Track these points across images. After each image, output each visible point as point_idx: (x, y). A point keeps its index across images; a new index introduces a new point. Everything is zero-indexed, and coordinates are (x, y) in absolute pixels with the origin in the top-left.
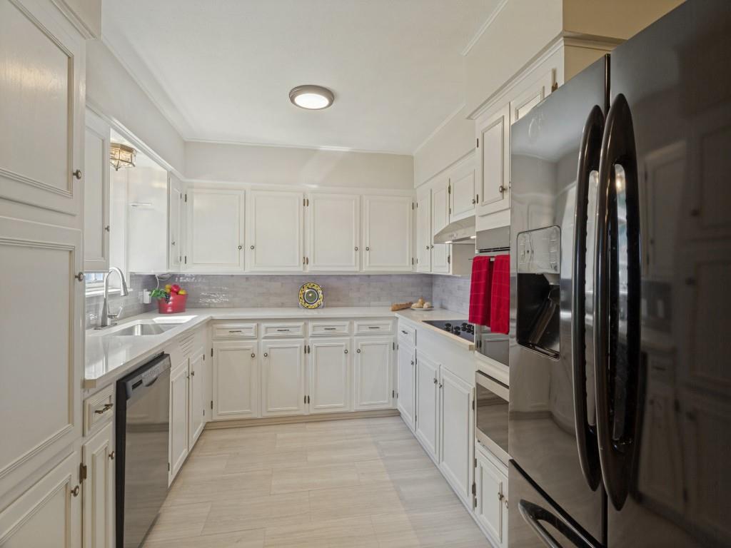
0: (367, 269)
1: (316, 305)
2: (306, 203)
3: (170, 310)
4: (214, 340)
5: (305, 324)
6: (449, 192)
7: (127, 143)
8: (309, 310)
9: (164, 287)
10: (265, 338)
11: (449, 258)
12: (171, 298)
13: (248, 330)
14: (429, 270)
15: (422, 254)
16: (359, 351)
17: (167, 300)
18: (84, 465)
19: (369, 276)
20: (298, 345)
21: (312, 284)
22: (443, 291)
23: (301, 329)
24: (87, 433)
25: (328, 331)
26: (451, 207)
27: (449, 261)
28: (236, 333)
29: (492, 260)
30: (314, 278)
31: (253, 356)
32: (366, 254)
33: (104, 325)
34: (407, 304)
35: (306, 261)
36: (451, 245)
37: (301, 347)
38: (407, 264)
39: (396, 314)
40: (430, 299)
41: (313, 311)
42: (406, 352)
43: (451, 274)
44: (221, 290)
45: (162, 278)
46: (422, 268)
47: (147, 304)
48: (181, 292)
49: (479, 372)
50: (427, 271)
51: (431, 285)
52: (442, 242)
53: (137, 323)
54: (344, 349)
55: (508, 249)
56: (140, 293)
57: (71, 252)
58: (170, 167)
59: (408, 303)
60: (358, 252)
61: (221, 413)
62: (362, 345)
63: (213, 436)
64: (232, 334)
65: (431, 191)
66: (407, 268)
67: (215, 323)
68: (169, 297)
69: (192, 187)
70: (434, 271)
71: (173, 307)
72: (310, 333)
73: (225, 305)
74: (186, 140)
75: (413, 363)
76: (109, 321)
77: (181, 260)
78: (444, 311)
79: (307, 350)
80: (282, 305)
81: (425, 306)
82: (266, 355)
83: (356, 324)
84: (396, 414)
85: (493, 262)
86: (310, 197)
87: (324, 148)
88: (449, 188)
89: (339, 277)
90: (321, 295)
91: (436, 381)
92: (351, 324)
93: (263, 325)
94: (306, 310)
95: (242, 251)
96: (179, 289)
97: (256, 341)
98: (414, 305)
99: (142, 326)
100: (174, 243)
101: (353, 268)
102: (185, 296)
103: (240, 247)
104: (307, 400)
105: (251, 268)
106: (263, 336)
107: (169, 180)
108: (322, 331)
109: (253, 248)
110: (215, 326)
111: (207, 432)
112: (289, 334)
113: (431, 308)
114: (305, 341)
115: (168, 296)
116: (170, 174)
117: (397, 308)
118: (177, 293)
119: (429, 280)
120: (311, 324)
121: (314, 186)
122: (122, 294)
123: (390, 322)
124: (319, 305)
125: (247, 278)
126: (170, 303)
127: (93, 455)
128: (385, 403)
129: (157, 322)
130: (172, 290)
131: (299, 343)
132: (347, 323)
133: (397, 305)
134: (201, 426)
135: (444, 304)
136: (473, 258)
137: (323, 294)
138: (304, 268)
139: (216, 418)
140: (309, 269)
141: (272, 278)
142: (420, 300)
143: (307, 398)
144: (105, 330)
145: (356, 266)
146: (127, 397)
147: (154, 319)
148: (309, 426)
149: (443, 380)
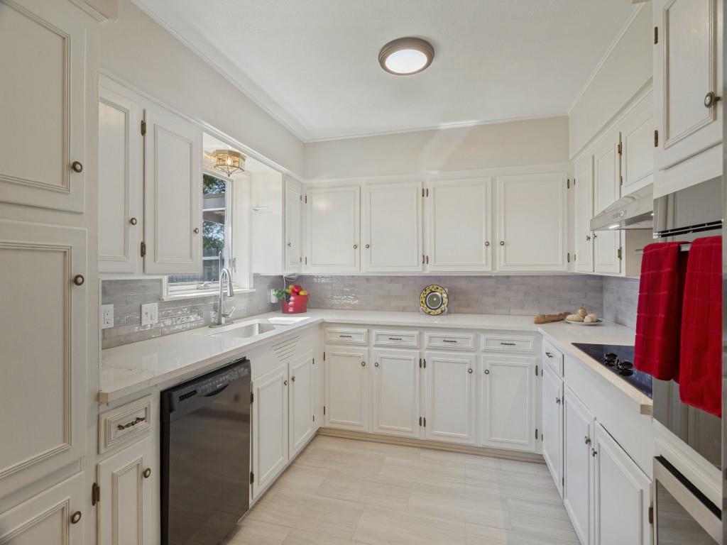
0: (501, 268)
1: (439, 311)
2: (425, 193)
3: (291, 310)
4: (326, 344)
5: (420, 333)
6: (620, 152)
7: (230, 148)
8: (432, 317)
9: (287, 287)
10: (376, 346)
11: (620, 251)
12: (292, 298)
13: (359, 335)
14: (592, 271)
15: (581, 248)
16: (487, 372)
17: (288, 300)
18: (98, 485)
19: (508, 277)
20: (413, 358)
21: (435, 287)
22: (619, 299)
23: (415, 339)
24: (102, 450)
25: (447, 344)
26: (623, 175)
27: (620, 256)
28: (347, 339)
29: (685, 248)
30: (440, 280)
31: (364, 364)
32: (500, 250)
33: (219, 324)
34: (561, 314)
35: (425, 260)
36: (623, 232)
37: (415, 359)
38: (560, 261)
39: (540, 328)
40: (599, 309)
41: (435, 317)
42: (551, 383)
43: (623, 275)
44: (343, 291)
45: (290, 279)
46: (582, 267)
47: (273, 304)
48: (302, 293)
49: (661, 459)
50: (588, 270)
51: (601, 290)
52: (604, 228)
53: (255, 321)
54: (467, 367)
55: (717, 225)
56: (268, 293)
57: (65, 252)
58: (285, 170)
59: (563, 313)
60: (490, 247)
61: (335, 420)
62: (491, 365)
63: (324, 444)
64: (343, 338)
65: (593, 157)
66: (561, 267)
67: (327, 327)
68: (290, 297)
69: (310, 188)
70: (599, 271)
71: (294, 306)
72: (426, 344)
73: (347, 307)
74: (305, 142)
75: (559, 401)
76: (223, 320)
77: (301, 261)
78: (620, 327)
79: (422, 364)
80: (404, 309)
81: (587, 319)
82: (377, 365)
83: (483, 337)
84: (539, 461)
85: (686, 252)
86: (429, 186)
87: (445, 125)
88: (620, 146)
89: (469, 278)
90: (445, 300)
91: (588, 441)
92: (477, 337)
93: (375, 332)
94: (428, 316)
95: (358, 250)
96: (301, 290)
97: (366, 349)
98: (569, 317)
99: (259, 325)
100: (289, 245)
101: (484, 268)
102: (306, 297)
103: (355, 247)
104: (422, 422)
105: (366, 269)
106: (374, 343)
107: (284, 182)
108: (440, 343)
109: (368, 246)
110: (327, 329)
111: (319, 438)
112: (402, 343)
113: (596, 323)
114: (420, 353)
115: (288, 296)
116: (286, 177)
117: (543, 320)
118: (298, 294)
119: (597, 285)
120: (427, 335)
121: (435, 172)
122: (229, 295)
123: (532, 338)
124: (442, 312)
125: (368, 279)
126: (291, 303)
127: (113, 474)
128: (525, 443)
129: (272, 322)
130: (293, 291)
131: (414, 355)
132: (471, 335)
133: (544, 316)
134: (310, 432)
135: (621, 318)
136: (643, 247)
137: (447, 298)
138: (423, 269)
139: (328, 425)
140: (430, 270)
141: (393, 279)
142: (580, 311)
143: (423, 420)
144: (217, 329)
145: (487, 264)
146: (171, 410)
147: (270, 319)
148: (424, 454)
149: (599, 445)
